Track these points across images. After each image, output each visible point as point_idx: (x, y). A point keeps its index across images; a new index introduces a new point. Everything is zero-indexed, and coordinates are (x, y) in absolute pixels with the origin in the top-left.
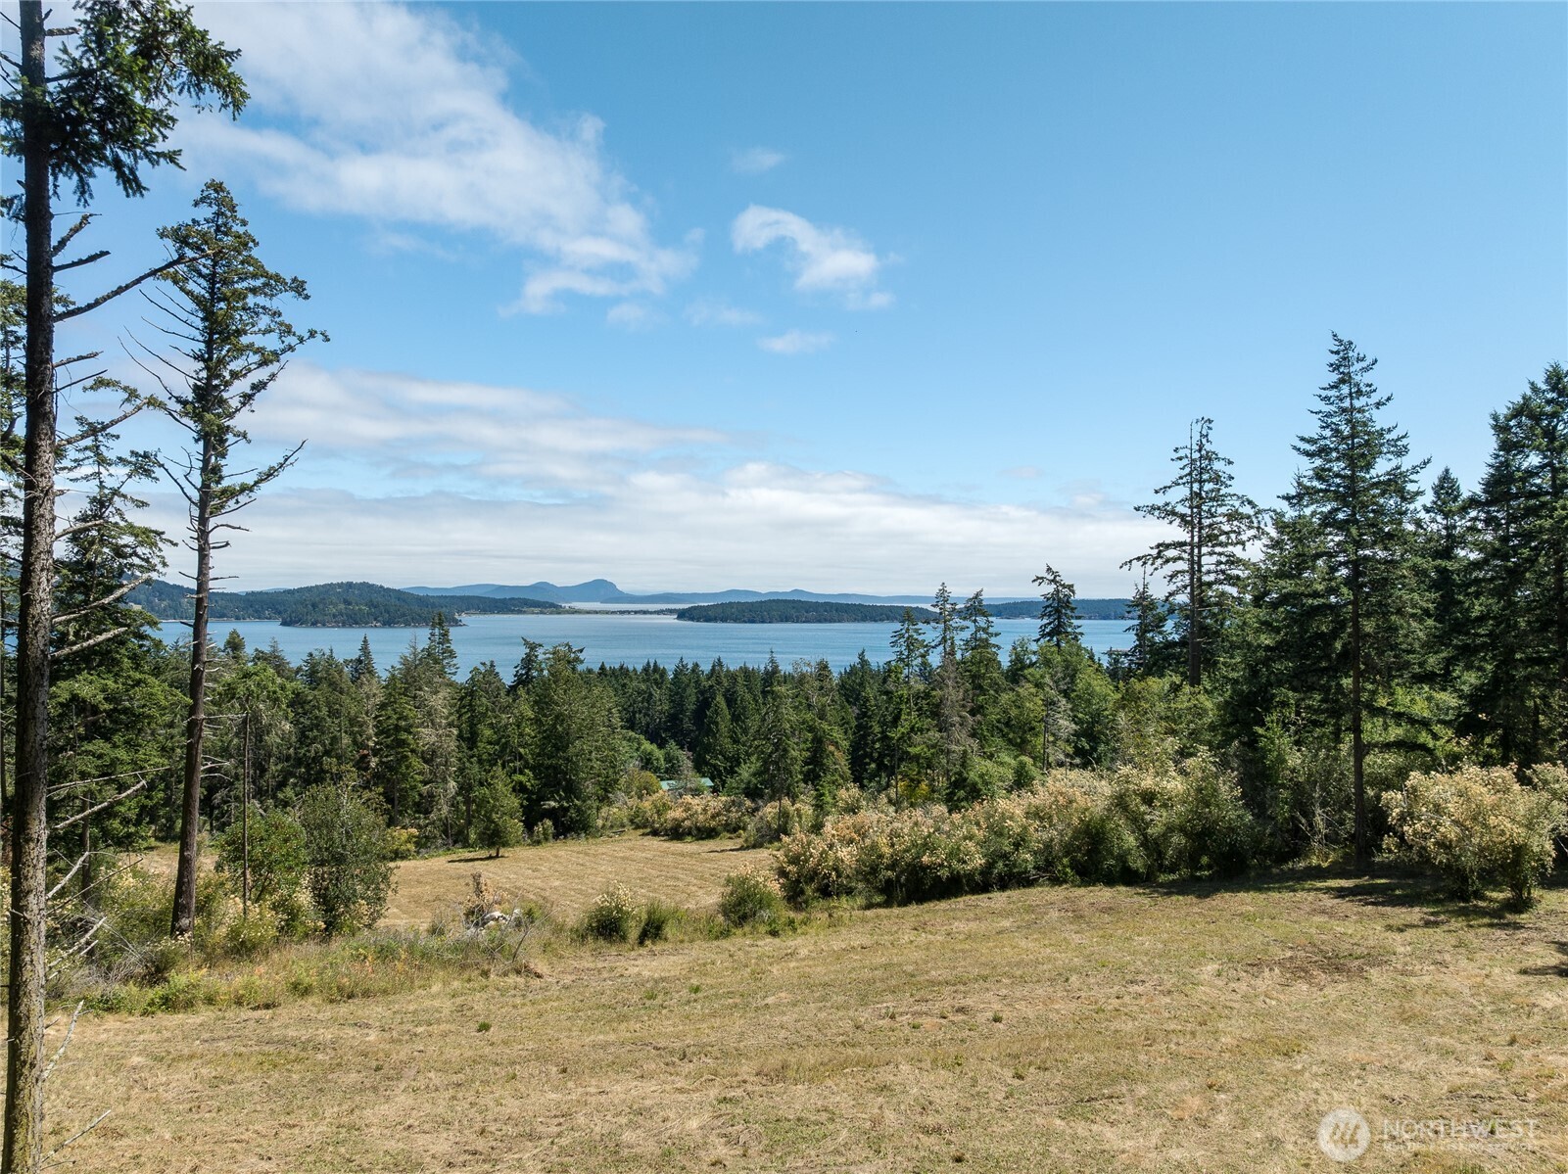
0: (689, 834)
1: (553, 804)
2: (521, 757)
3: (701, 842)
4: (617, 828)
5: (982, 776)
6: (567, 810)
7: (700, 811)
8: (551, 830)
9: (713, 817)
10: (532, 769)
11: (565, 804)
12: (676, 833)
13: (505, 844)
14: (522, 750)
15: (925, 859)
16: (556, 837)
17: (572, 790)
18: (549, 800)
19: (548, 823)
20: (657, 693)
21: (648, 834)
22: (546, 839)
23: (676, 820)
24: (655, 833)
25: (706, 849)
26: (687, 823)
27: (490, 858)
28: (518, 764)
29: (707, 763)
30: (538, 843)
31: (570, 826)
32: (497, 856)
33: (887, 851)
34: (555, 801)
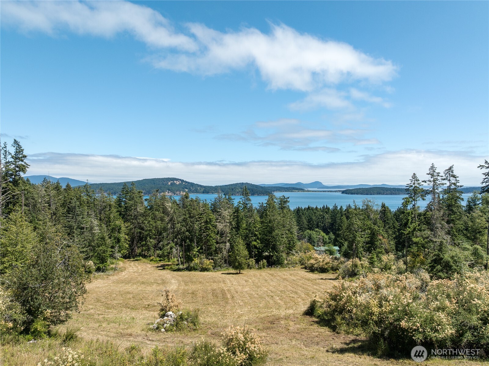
0: (317, 270)
1: (267, 253)
2: (255, 235)
3: (321, 274)
4: (294, 264)
5: (452, 257)
6: (272, 256)
7: (321, 260)
8: (266, 264)
9: (326, 264)
10: (260, 240)
11: (272, 254)
12: (312, 269)
13: (243, 269)
14: (256, 233)
15: (403, 324)
16: (268, 266)
17: (274, 248)
18: (266, 252)
19: (265, 261)
20: (327, 216)
21: (303, 268)
22: (264, 267)
23: (312, 264)
24: (306, 268)
25: (320, 278)
26: (316, 266)
27: (237, 273)
28: (254, 238)
29: (338, 241)
30: (261, 268)
31: (273, 262)
32: (240, 273)
33: (376, 310)
34: (268, 253)
